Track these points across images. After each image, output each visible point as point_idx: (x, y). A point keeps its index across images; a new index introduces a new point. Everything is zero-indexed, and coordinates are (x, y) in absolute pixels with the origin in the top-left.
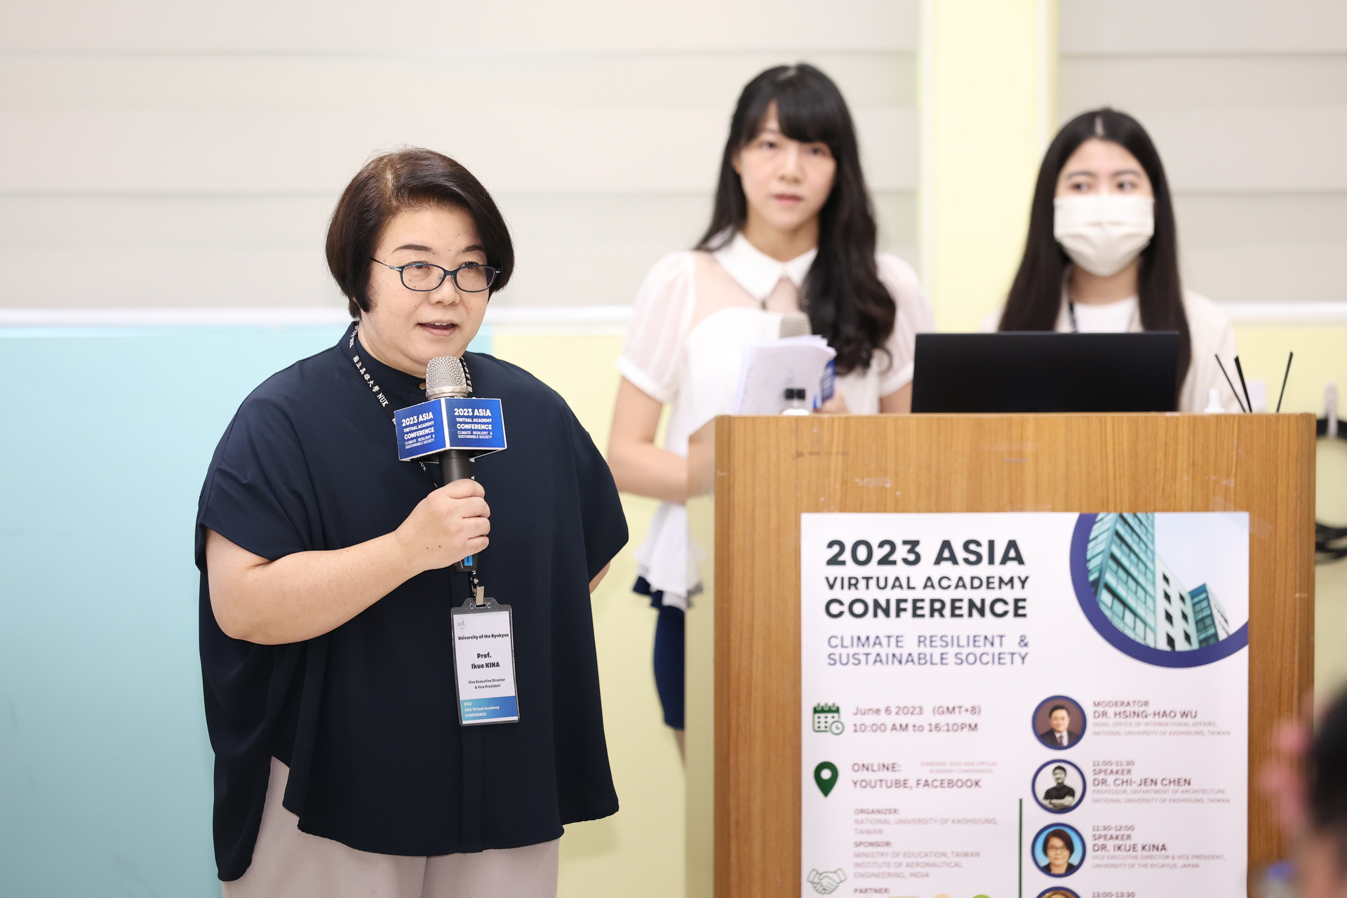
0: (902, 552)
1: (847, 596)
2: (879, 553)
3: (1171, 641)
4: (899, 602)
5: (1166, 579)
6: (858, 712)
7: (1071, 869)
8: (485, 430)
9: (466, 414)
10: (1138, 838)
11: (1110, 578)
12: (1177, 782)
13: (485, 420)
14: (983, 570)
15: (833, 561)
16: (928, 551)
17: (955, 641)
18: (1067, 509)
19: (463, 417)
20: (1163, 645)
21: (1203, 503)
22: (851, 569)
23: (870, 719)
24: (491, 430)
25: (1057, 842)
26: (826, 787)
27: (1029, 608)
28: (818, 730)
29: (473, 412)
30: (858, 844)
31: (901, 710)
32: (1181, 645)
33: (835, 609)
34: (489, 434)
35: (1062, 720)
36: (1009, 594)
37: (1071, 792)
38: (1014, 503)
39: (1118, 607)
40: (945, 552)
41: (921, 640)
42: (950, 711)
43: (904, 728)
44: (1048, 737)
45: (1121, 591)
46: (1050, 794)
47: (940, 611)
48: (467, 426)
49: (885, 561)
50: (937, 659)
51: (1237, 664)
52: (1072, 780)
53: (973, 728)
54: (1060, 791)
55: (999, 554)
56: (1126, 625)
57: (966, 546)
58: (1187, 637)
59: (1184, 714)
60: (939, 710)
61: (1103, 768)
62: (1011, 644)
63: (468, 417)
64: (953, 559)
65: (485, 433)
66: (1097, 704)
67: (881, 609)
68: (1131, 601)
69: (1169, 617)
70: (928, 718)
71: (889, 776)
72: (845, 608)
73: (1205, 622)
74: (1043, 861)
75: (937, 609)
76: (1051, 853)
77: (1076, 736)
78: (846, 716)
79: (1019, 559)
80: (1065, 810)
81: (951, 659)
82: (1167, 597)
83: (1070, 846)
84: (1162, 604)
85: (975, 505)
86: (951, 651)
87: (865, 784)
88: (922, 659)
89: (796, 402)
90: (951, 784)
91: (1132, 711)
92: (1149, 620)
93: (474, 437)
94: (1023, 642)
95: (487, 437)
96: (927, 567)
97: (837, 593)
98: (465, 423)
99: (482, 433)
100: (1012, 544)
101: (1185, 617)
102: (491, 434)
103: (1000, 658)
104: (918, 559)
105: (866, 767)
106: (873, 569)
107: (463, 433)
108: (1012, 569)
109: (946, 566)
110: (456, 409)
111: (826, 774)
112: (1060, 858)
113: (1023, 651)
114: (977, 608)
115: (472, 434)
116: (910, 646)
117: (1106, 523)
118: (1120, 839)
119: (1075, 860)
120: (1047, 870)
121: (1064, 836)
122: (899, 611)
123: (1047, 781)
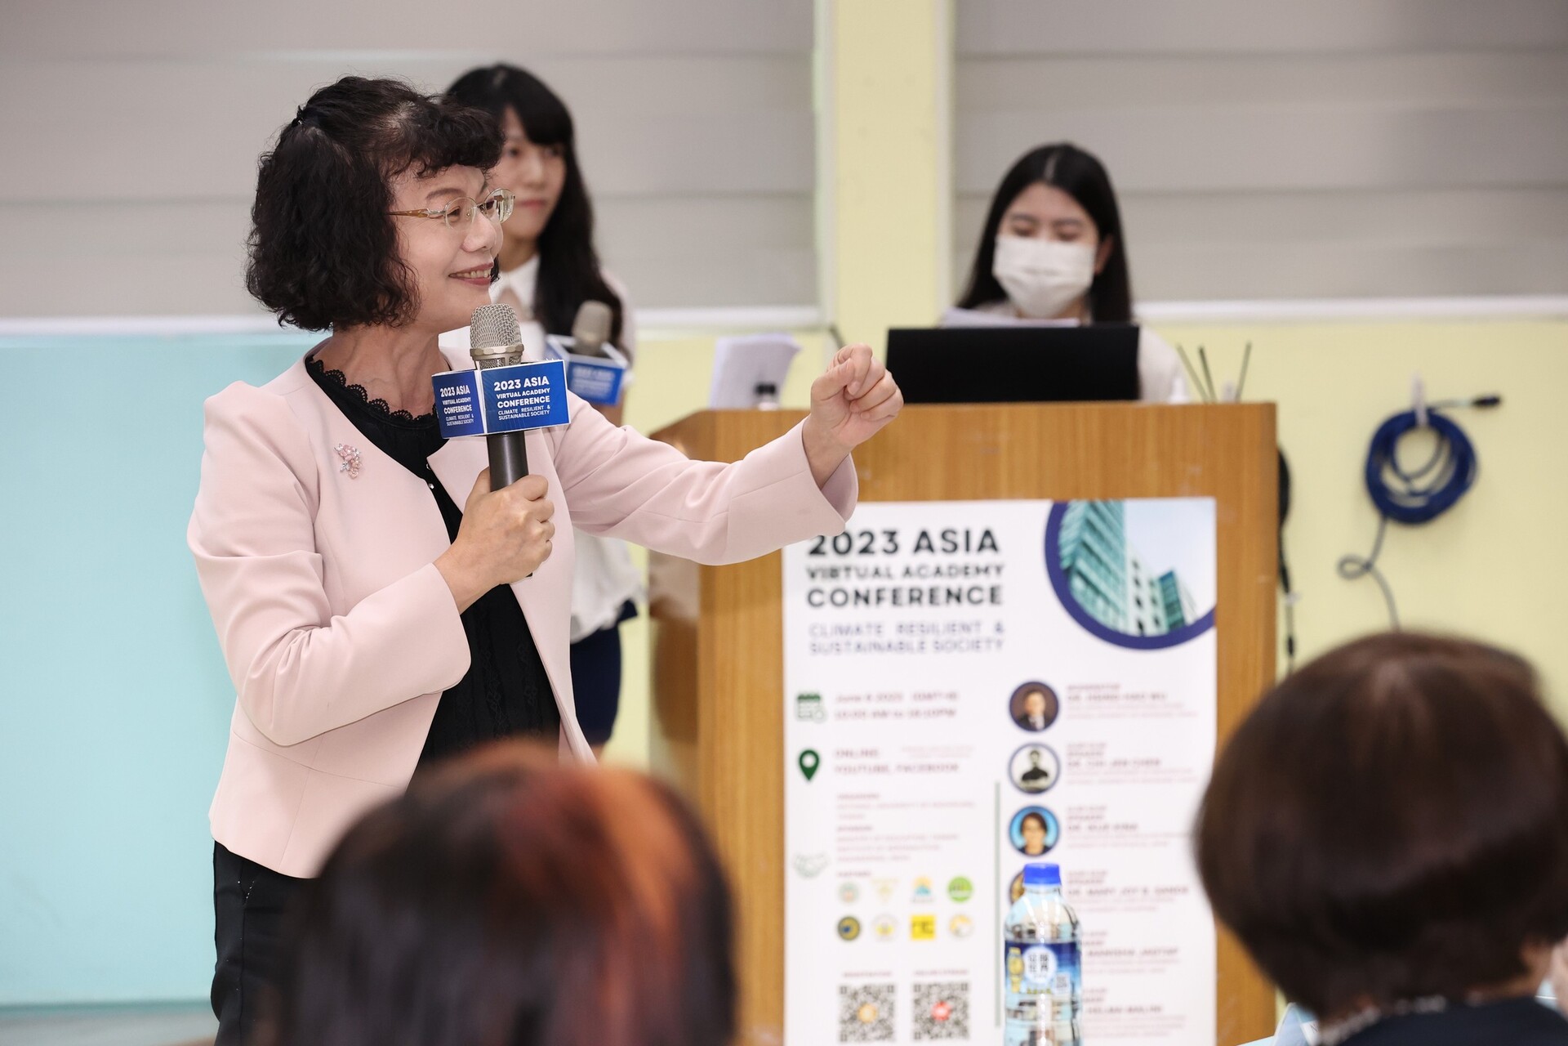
0: (881, 542)
1: (828, 585)
2: (859, 543)
3: (1141, 626)
4: (879, 591)
5: (1136, 565)
6: (842, 699)
7: (1046, 849)
8: (540, 404)
9: (511, 387)
10: (1110, 818)
11: (1082, 565)
12: (1148, 762)
13: (539, 391)
14: (960, 558)
15: (816, 551)
16: (907, 540)
17: (933, 629)
18: (1040, 496)
19: (508, 391)
20: (1132, 630)
21: (1169, 489)
22: (830, 559)
23: (851, 707)
24: (548, 403)
25: (1033, 824)
26: (809, 773)
27: (1004, 595)
28: (800, 717)
29: (522, 383)
30: (841, 829)
31: (883, 697)
32: (1151, 630)
33: (816, 598)
34: (545, 408)
35: (1037, 704)
36: (985, 581)
37: (1044, 774)
38: (988, 491)
39: (1090, 593)
40: (923, 541)
41: (901, 628)
42: (929, 697)
43: (884, 714)
44: (1023, 721)
45: (1093, 577)
46: (1027, 777)
47: (919, 599)
48: (512, 403)
49: (865, 550)
50: (916, 645)
51: (1205, 645)
52: (1046, 763)
53: (951, 713)
54: (1036, 774)
55: (975, 541)
56: (1099, 611)
57: (944, 536)
58: (1157, 622)
59: (1155, 696)
60: (918, 697)
61: (1075, 750)
62: (987, 631)
63: (515, 390)
64: (930, 548)
65: (539, 408)
66: (1071, 688)
67: (861, 597)
68: (1102, 586)
69: (1139, 602)
70: (907, 704)
71: (871, 762)
72: (826, 598)
73: (1172, 606)
74: (1020, 842)
75: (915, 598)
76: (1028, 834)
77: (1050, 718)
78: (829, 703)
79: (994, 547)
80: (1039, 791)
81: (929, 646)
82: (1137, 582)
83: (1044, 826)
84: (1131, 590)
85: (952, 493)
86: (930, 639)
87: (848, 770)
88: (902, 646)
89: (767, 397)
90: (930, 768)
91: (1103, 694)
92: (1120, 604)
93: (523, 415)
94: (999, 628)
95: (542, 413)
96: (906, 556)
97: (819, 582)
98: (509, 399)
99: (536, 408)
100: (988, 534)
101: (1154, 601)
102: (549, 407)
103: (976, 645)
104: (896, 549)
105: (847, 753)
106: (853, 558)
107: (507, 412)
108: (987, 558)
109: (924, 555)
110: (495, 384)
111: (809, 761)
112: (1035, 837)
113: (998, 636)
114: (953, 596)
115: (520, 412)
116: (890, 635)
117: (1077, 511)
118: (1093, 818)
119: (1049, 840)
120: (1023, 850)
121: (1037, 815)
122: (879, 599)
123: (1023, 765)
